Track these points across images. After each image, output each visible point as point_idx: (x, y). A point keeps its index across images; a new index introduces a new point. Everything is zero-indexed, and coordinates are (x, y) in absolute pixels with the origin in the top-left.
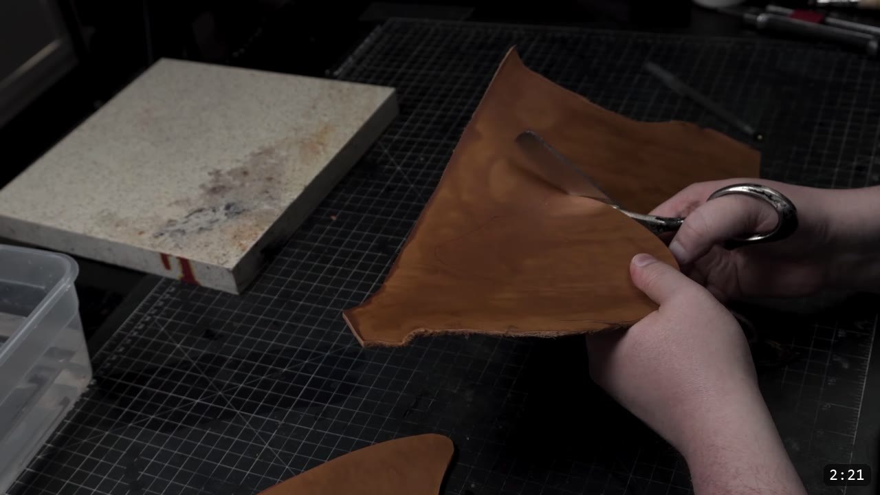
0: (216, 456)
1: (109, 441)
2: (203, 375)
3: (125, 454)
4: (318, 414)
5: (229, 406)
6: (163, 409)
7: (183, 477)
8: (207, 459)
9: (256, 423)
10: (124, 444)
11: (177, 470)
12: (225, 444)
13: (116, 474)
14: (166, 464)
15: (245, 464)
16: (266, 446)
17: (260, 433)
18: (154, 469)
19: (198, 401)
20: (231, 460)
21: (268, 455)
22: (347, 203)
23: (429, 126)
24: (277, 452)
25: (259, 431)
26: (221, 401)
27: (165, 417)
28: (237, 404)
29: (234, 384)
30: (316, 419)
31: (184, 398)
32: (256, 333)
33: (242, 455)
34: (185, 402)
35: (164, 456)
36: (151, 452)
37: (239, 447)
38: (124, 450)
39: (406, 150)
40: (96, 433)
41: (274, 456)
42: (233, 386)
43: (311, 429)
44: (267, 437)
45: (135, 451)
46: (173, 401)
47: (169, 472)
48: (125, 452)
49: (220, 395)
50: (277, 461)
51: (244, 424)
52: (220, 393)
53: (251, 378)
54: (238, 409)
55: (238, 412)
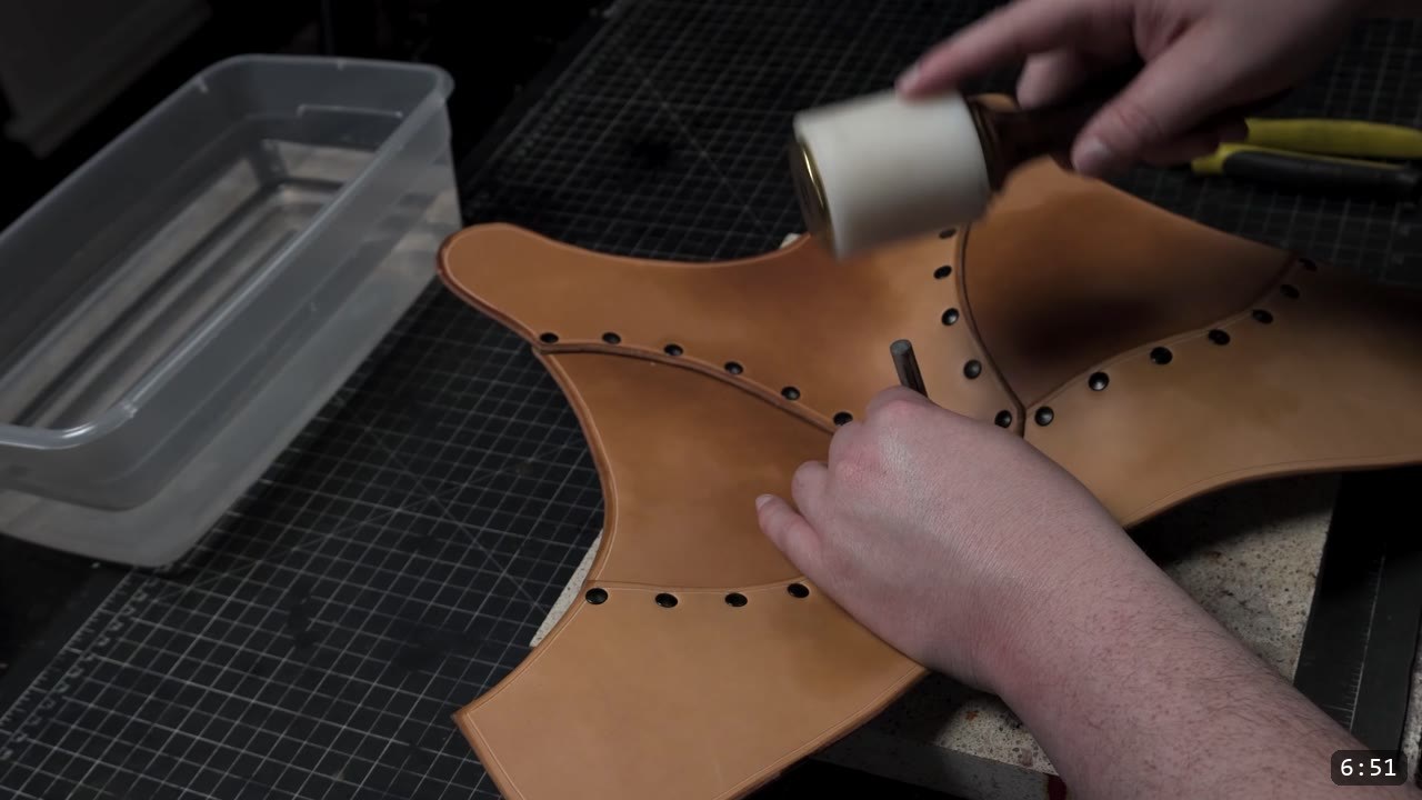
0: (427, 592)
1: (262, 574)
2: (406, 472)
3: (288, 594)
4: (582, 524)
5: (446, 517)
6: (344, 525)
7: (377, 624)
8: (415, 596)
9: (488, 540)
10: (284, 578)
11: (366, 614)
12: (441, 573)
13: (274, 622)
14: (351, 606)
15: (472, 602)
16: (504, 574)
17: (494, 556)
18: (332, 613)
19: (398, 510)
20: (448, 597)
21: (506, 588)
22: (624, 209)
23: (750, 90)
24: (520, 582)
25: (493, 551)
26: (433, 509)
27: (348, 535)
28: (458, 512)
29: (454, 483)
30: (579, 530)
31: (377, 506)
32: (487, 407)
33: (467, 589)
34: (379, 512)
35: (346, 595)
36: (326, 589)
37: (462, 578)
38: (286, 587)
39: (715, 126)
40: (242, 563)
41: (516, 588)
42: (452, 486)
43: (573, 546)
44: (504, 561)
45: (302, 588)
46: (361, 512)
47: (355, 618)
48: (286, 591)
49: (433, 501)
50: (521, 595)
51: (470, 542)
52: (432, 497)
53: (480, 474)
54: (460, 520)
55: (461, 525)
